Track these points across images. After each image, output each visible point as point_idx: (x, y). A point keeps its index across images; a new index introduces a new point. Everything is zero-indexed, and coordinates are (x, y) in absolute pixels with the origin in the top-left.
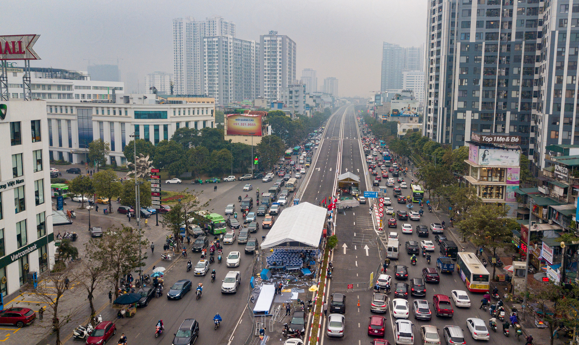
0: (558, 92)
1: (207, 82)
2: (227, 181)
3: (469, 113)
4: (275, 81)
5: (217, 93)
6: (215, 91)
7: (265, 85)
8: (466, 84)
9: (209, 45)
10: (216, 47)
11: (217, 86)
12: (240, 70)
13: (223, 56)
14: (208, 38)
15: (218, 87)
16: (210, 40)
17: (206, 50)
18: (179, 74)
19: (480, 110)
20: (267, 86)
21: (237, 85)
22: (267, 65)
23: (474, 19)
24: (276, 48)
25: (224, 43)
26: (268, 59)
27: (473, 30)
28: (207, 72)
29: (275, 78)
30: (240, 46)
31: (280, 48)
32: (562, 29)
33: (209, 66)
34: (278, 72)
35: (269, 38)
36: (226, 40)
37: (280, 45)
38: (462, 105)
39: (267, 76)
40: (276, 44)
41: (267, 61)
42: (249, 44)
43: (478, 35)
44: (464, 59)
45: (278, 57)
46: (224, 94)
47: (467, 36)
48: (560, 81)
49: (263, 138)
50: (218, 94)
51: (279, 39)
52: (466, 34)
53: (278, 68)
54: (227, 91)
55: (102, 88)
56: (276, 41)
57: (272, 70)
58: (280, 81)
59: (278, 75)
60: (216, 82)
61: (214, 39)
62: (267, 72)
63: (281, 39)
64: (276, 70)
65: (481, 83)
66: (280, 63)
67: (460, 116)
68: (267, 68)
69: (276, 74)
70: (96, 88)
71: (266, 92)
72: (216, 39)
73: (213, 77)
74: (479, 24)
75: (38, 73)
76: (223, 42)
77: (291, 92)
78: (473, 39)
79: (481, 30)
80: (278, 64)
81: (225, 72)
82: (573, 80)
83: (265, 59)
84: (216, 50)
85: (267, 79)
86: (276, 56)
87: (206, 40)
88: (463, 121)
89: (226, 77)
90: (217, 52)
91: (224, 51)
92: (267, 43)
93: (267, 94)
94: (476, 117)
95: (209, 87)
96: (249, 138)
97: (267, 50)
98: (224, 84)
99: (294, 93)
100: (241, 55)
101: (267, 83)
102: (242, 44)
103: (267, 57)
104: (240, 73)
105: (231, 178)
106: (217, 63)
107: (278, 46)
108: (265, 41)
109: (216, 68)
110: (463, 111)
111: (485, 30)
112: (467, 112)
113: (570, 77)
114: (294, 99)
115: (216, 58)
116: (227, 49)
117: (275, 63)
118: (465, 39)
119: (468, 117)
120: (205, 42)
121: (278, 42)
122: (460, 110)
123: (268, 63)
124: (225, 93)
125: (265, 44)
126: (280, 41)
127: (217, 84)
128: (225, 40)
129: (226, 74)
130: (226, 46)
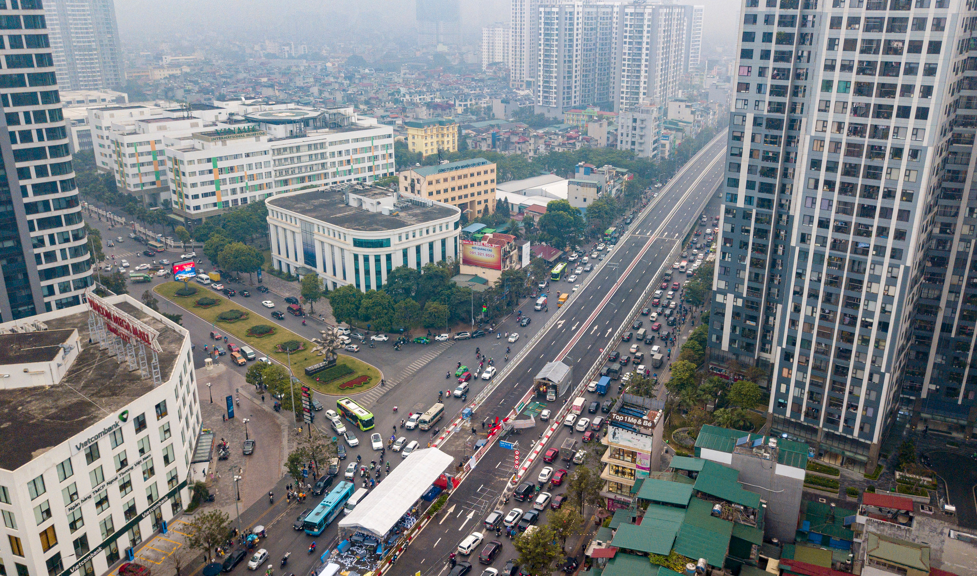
0: (794, 323)
1: (541, 73)
2: (439, 341)
3: (731, 297)
4: (638, 77)
5: (554, 90)
6: (551, 88)
7: (623, 81)
8: (730, 260)
9: (546, 18)
10: (556, 21)
11: (555, 80)
12: (594, 52)
13: (565, 35)
14: (546, 6)
15: (556, 83)
16: (547, 10)
17: (542, 26)
18: (518, 42)
19: (745, 295)
20: (625, 85)
21: (586, 76)
22: (627, 52)
23: (743, 177)
24: (642, 26)
25: (568, 16)
26: (630, 43)
27: (742, 192)
28: (542, 58)
29: (639, 71)
30: (594, 16)
31: (649, 26)
32: (803, 246)
33: (546, 50)
34: (643, 62)
35: (632, 10)
36: (572, 10)
37: (649, 20)
38: (722, 285)
39: (626, 68)
40: (642, 20)
41: (627, 46)
42: (609, 10)
43: (749, 200)
44: (729, 228)
45: (645, 40)
46: (564, 93)
47: (734, 198)
48: (797, 309)
49: (503, 274)
50: (556, 93)
51: (648, 10)
52: (732, 195)
53: (644, 57)
54: (569, 88)
55: (363, 139)
56: (642, 14)
57: (634, 60)
58: (645, 77)
59: (643, 68)
60: (554, 75)
61: (554, 10)
62: (626, 63)
63: (650, 11)
64: (640, 60)
65: (748, 262)
66: (647, 49)
67: (719, 298)
68: (626, 57)
69: (639, 66)
70: (357, 140)
71: (623, 92)
72: (555, 10)
73: (550, 67)
74: (750, 185)
75: (288, 125)
76: (566, 13)
77: (635, 120)
78: (740, 203)
79: (752, 193)
80: (644, 51)
81: (567, 59)
82: (813, 312)
83: (625, 43)
84: (556, 27)
85: (626, 74)
86: (641, 37)
87: (542, 9)
88: (723, 306)
89: (569, 67)
90: (557, 29)
91: (568, 27)
92: (629, 17)
93: (624, 95)
94: (740, 302)
95: (545, 82)
96: (487, 271)
97: (628, 29)
98: (564, 77)
99: (638, 122)
100: (596, 29)
101: (625, 79)
102: (597, 12)
103: (627, 40)
104: (592, 57)
105: (445, 336)
106: (557, 46)
107: (646, 22)
108: (627, 15)
109: (555, 54)
110: (724, 293)
111: (756, 194)
112: (729, 295)
113: (810, 308)
114: (638, 132)
115: (556, 38)
116: (572, 24)
117: (640, 49)
118: (731, 201)
119: (730, 302)
120: (541, 13)
121: (646, 16)
122: (720, 291)
123: (630, 49)
124: (566, 90)
125: (626, 20)
126: (649, 14)
127: (556, 77)
128: (568, 10)
129: (570, 61)
130: (571, 19)
